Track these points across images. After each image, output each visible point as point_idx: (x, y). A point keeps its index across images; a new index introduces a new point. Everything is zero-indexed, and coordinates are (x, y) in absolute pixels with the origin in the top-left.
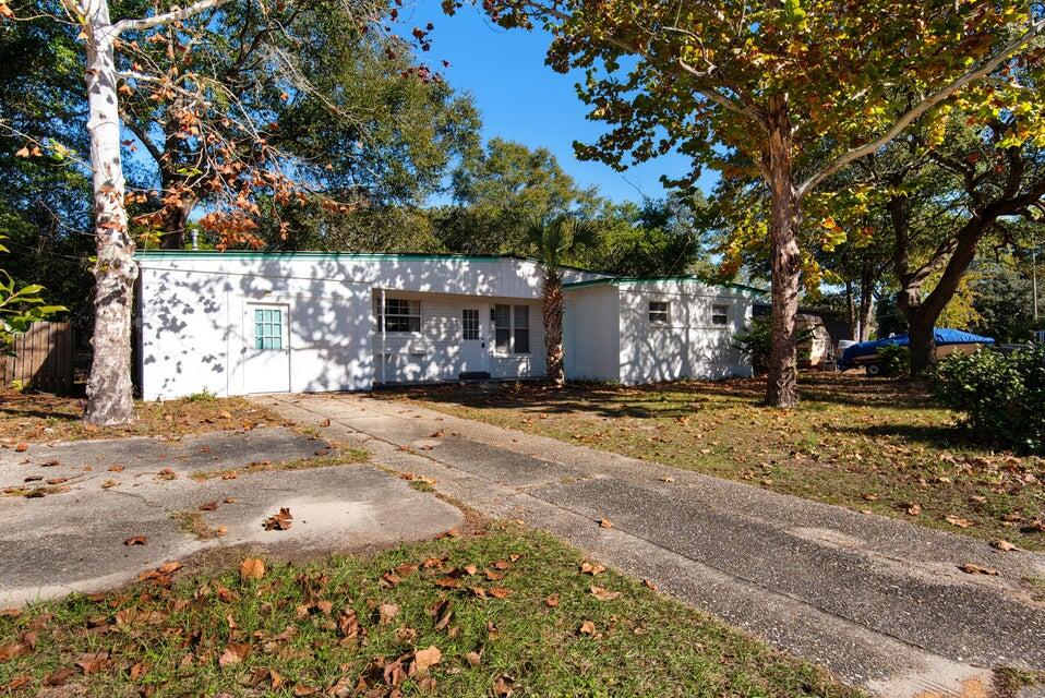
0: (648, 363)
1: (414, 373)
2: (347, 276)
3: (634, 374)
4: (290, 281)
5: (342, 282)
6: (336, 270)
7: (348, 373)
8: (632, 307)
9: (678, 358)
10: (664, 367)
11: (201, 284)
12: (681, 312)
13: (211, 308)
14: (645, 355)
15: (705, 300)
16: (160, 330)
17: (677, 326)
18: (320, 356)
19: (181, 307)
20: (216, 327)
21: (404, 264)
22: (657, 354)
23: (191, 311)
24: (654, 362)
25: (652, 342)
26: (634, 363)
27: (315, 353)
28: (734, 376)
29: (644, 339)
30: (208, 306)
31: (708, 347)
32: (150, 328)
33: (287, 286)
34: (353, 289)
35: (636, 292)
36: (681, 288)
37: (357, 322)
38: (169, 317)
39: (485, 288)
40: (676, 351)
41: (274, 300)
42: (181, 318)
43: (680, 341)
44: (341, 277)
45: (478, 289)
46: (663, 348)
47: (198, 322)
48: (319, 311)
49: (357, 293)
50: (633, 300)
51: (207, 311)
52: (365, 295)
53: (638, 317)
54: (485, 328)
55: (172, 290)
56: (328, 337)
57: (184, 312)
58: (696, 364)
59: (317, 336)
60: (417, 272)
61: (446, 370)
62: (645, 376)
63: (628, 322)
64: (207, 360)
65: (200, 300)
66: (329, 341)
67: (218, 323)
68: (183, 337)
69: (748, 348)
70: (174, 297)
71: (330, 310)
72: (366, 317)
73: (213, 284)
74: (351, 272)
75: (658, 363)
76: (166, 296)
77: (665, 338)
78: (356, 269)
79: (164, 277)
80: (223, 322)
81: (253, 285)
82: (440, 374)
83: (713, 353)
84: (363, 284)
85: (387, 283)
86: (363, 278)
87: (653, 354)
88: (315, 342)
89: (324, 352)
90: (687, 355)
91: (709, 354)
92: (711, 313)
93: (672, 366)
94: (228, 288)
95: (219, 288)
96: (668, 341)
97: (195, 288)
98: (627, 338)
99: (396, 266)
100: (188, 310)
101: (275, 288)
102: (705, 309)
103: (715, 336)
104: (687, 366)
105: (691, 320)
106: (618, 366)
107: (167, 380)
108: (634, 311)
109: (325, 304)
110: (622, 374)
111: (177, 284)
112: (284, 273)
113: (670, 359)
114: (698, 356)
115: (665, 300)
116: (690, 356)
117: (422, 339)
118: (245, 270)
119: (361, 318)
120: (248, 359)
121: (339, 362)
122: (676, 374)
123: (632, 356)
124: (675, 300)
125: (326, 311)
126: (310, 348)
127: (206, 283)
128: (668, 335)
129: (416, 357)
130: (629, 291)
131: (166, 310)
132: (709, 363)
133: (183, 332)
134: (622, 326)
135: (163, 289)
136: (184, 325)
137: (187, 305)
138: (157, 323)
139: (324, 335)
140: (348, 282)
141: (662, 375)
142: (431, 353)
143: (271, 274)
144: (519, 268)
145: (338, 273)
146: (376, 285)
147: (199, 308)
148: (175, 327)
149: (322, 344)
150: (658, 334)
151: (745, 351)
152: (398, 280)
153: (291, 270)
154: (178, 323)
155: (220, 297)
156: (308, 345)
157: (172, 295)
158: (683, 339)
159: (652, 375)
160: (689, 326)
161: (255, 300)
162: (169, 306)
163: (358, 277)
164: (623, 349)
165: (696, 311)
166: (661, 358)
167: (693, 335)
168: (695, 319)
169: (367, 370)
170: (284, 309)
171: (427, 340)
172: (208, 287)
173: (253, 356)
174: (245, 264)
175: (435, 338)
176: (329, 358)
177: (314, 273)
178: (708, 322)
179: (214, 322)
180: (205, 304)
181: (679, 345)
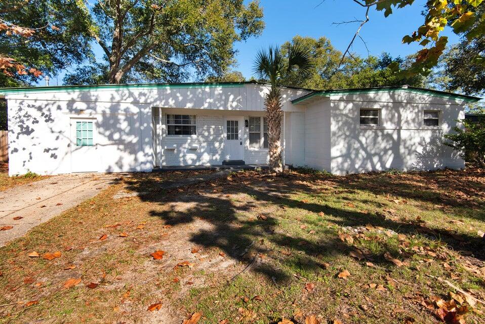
0: (360, 156)
1: (192, 160)
2: (135, 99)
3: (346, 165)
4: (97, 103)
5: (131, 103)
6: (127, 95)
7: (136, 160)
8: (344, 112)
9: (390, 152)
10: (376, 159)
11: (43, 106)
12: (393, 116)
13: (49, 119)
14: (357, 150)
15: (417, 107)
16: (19, 134)
17: (389, 127)
18: (118, 149)
19: (32, 120)
20: (52, 132)
21: (175, 90)
22: (369, 149)
23: (37, 122)
24: (365, 156)
25: (363, 140)
26: (346, 156)
27: (116, 147)
28: (445, 169)
29: (356, 138)
30: (47, 118)
31: (420, 144)
32: (13, 133)
33: (96, 106)
34: (140, 107)
35: (347, 101)
36: (392, 97)
37: (142, 128)
38: (25, 126)
39: (235, 104)
40: (388, 147)
41: (87, 116)
42: (31, 126)
43: (392, 138)
44: (131, 99)
45: (229, 105)
46: (375, 144)
47: (41, 128)
48: (117, 121)
49: (142, 110)
50: (345, 107)
51: (46, 121)
52: (148, 111)
53: (350, 120)
54: (243, 132)
55: (26, 109)
56: (124, 137)
57: (33, 123)
58: (408, 157)
59: (116, 136)
60: (185, 96)
61: (214, 158)
62: (357, 166)
63: (340, 123)
64: (47, 151)
65: (42, 116)
66: (124, 140)
67: (53, 130)
68: (33, 138)
69: (460, 146)
70: (27, 113)
71: (125, 120)
72: (148, 125)
73: (50, 106)
74: (137, 96)
75: (369, 157)
76: (22, 113)
77: (376, 136)
78: (141, 94)
79: (21, 103)
80: (56, 129)
81: (75, 106)
82: (210, 161)
83: (425, 149)
84: (146, 104)
85: (163, 103)
86: (146, 100)
87: (365, 149)
88: (115, 140)
89: (122, 147)
90: (399, 149)
91: (420, 150)
92: (422, 117)
93: (384, 158)
94: (59, 108)
95: (54, 108)
96: (380, 139)
97: (40, 109)
98: (340, 136)
99: (169, 91)
100: (36, 121)
101: (88, 108)
102: (417, 114)
103: (427, 135)
104: (398, 159)
105: (402, 122)
106: (330, 159)
107: (24, 162)
108: (346, 115)
109: (122, 117)
110: (333, 165)
111: (29, 106)
112: (93, 98)
113: (382, 153)
114: (410, 150)
115: (376, 106)
116: (402, 150)
117: (198, 139)
118: (69, 98)
119: (145, 125)
120: (74, 151)
121: (131, 153)
122: (388, 165)
123: (344, 151)
124: (387, 107)
125: (121, 121)
126: (112, 144)
127: (46, 105)
128: (380, 134)
129: (193, 150)
130: (341, 100)
131: (22, 121)
132: (420, 158)
133: (32, 135)
134: (334, 127)
135: (20, 110)
136: (33, 130)
137: (35, 119)
138: (18, 130)
139: (121, 136)
140: (136, 103)
141: (373, 166)
142: (203, 147)
143: (85, 99)
144: (261, 90)
145: (129, 97)
146: (155, 104)
147: (42, 120)
148: (28, 132)
149: (120, 142)
150: (369, 133)
151: (458, 148)
152: (170, 100)
153: (98, 96)
154: (30, 129)
155: (55, 113)
156: (111, 142)
157: (26, 112)
158: (395, 136)
159: (363, 165)
160: (401, 128)
161: (76, 116)
162: (25, 119)
163: (142, 100)
164: (335, 145)
165: (407, 114)
166: (373, 152)
167: (404, 134)
168: (407, 122)
169: (150, 158)
170: (94, 121)
171: (201, 139)
172: (47, 108)
173: (77, 149)
174: (69, 94)
175: (206, 138)
176: (125, 150)
177: (113, 98)
178: (420, 124)
179: (51, 129)
180: (45, 117)
181: (391, 142)
